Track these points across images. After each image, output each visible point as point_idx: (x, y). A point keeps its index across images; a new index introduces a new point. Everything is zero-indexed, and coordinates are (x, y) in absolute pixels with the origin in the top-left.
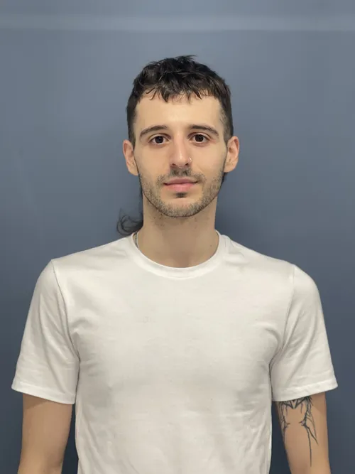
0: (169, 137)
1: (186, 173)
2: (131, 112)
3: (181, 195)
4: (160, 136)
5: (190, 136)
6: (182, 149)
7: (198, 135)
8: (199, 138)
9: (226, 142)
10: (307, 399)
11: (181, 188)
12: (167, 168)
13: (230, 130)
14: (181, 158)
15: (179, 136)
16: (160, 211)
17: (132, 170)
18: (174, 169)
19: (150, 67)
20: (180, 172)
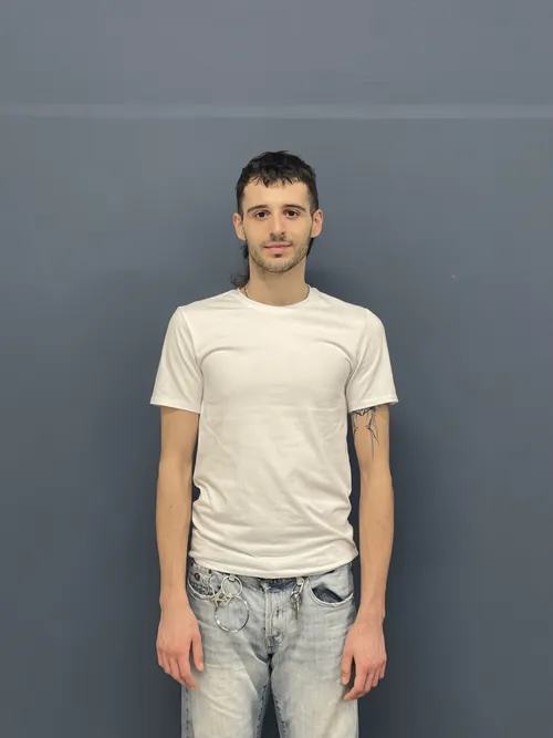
0: (269, 213)
1: (282, 239)
2: (240, 194)
3: (278, 256)
4: (262, 212)
5: (284, 212)
6: (277, 222)
7: (290, 211)
8: (291, 213)
9: (312, 215)
10: (372, 408)
11: (278, 251)
12: (267, 237)
13: (315, 204)
14: (278, 229)
15: (276, 212)
16: (263, 268)
17: (241, 236)
18: (273, 237)
19: (254, 160)
20: (278, 239)
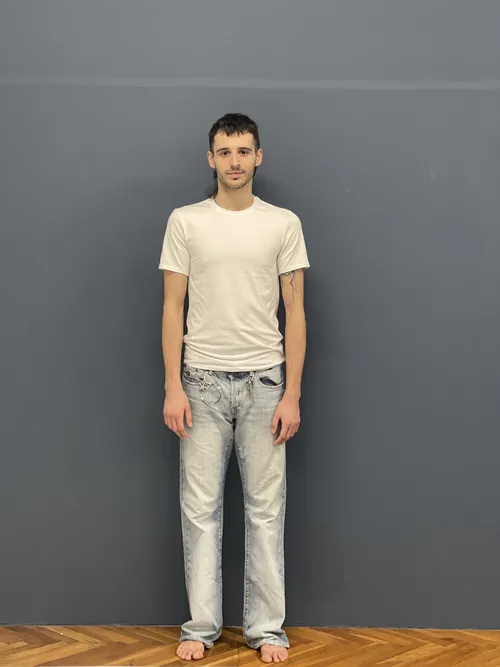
3: (235, 179)
13: (258, 145)
15: (234, 152)
